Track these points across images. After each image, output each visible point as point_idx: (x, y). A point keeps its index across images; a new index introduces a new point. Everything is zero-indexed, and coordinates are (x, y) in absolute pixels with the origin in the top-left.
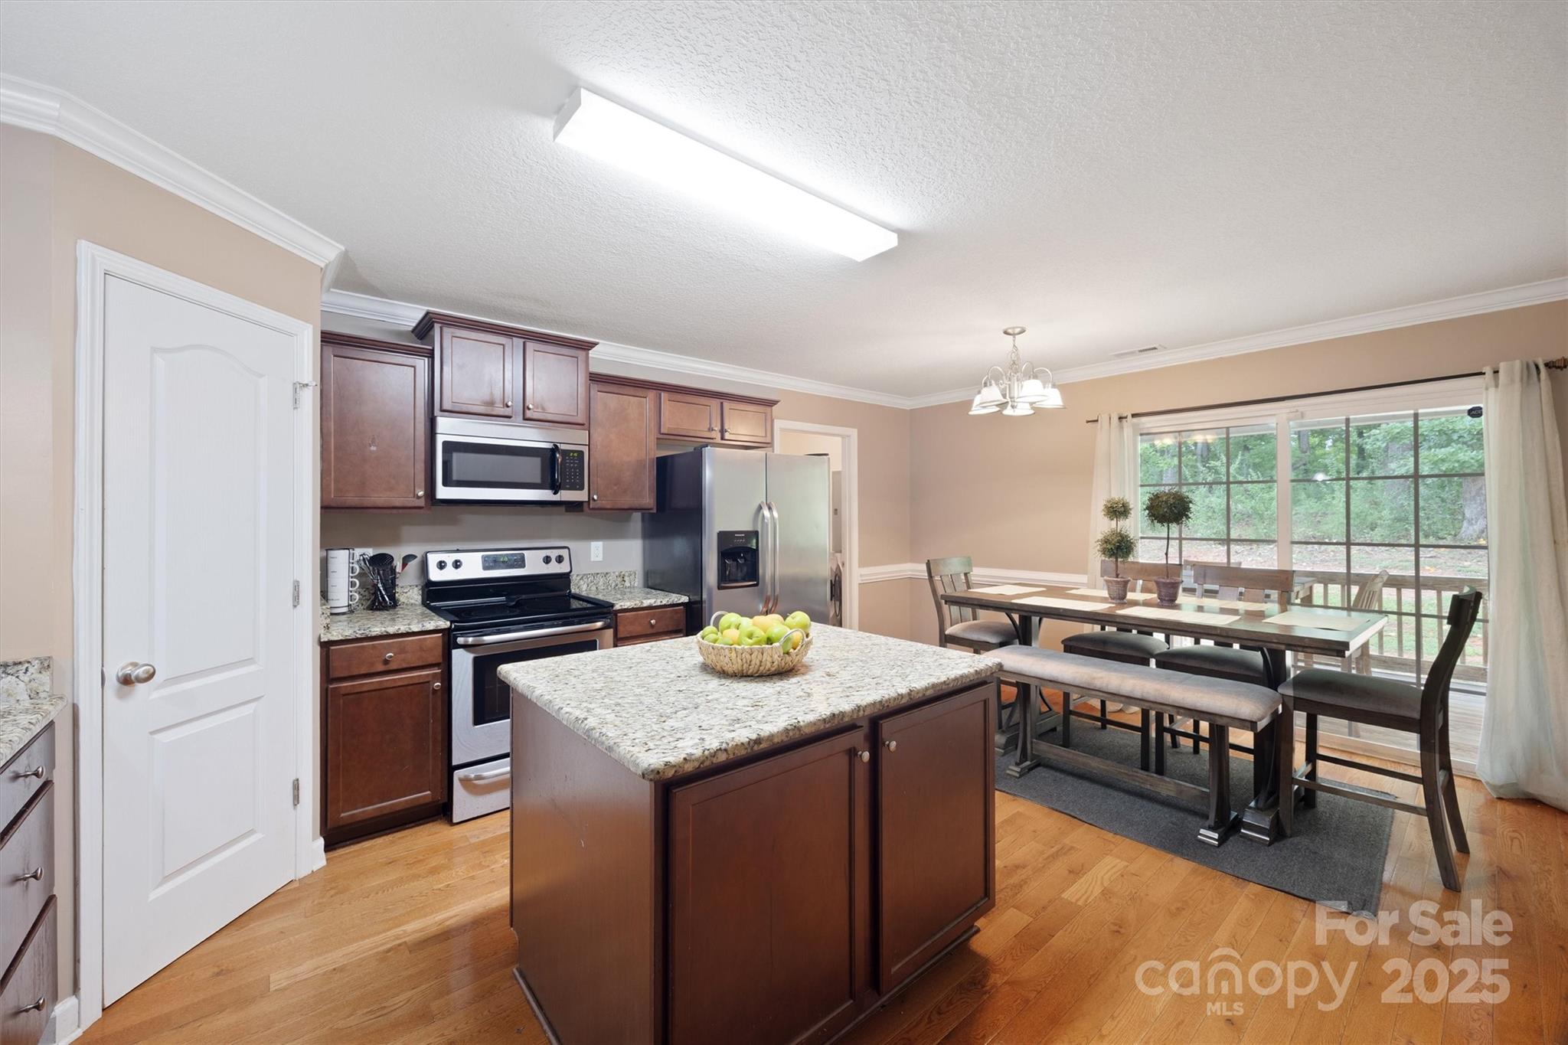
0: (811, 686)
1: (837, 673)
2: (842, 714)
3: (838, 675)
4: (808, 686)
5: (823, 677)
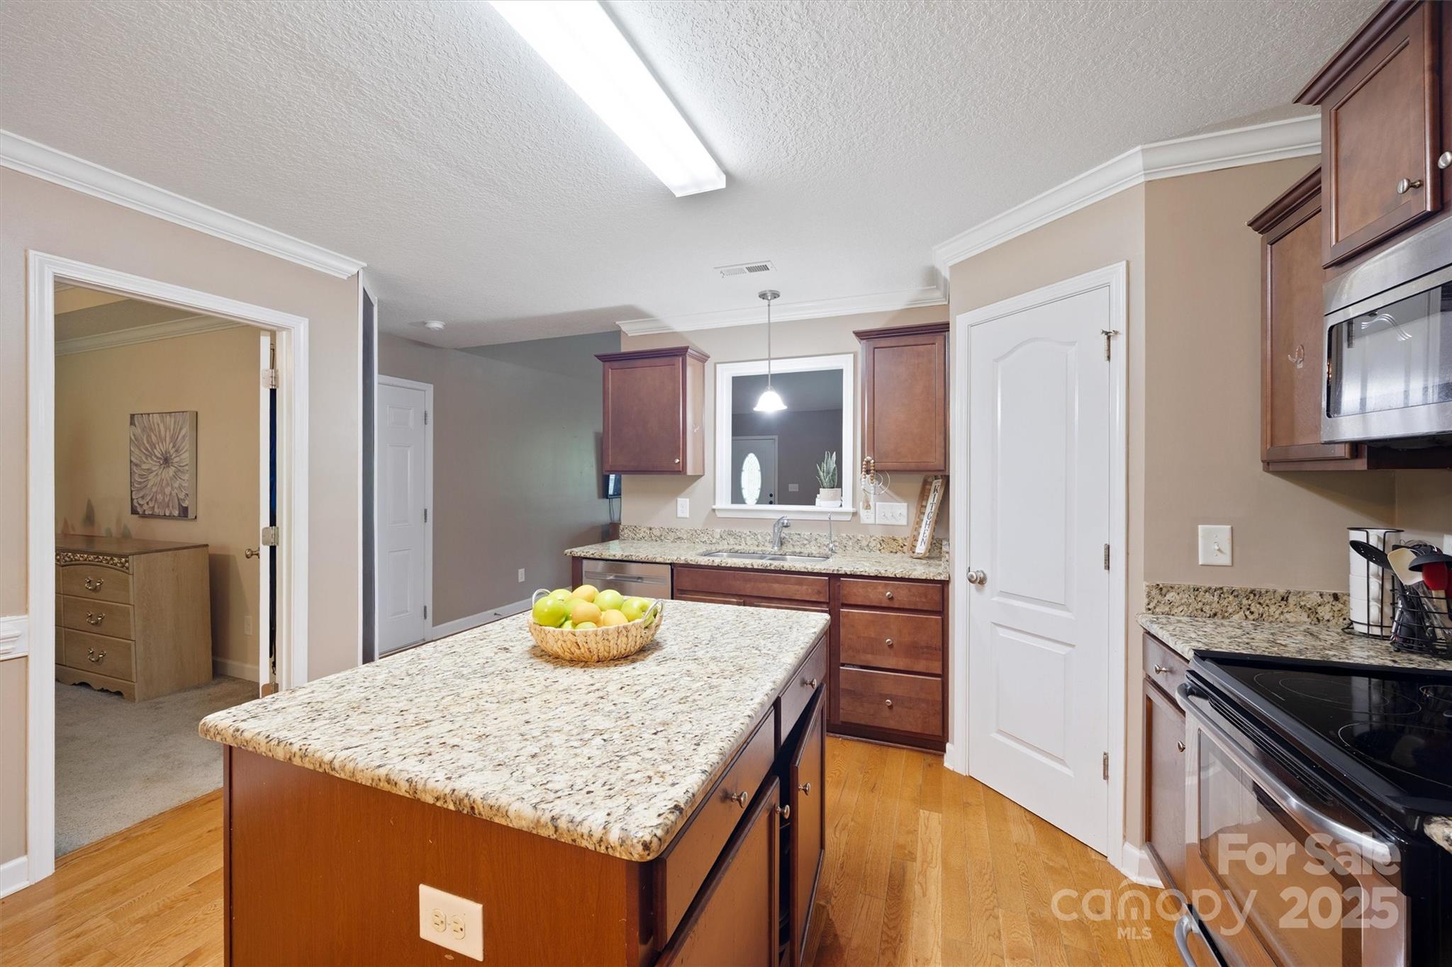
0: (521, 636)
1: (496, 653)
3: (496, 650)
4: (525, 636)
5: (512, 646)
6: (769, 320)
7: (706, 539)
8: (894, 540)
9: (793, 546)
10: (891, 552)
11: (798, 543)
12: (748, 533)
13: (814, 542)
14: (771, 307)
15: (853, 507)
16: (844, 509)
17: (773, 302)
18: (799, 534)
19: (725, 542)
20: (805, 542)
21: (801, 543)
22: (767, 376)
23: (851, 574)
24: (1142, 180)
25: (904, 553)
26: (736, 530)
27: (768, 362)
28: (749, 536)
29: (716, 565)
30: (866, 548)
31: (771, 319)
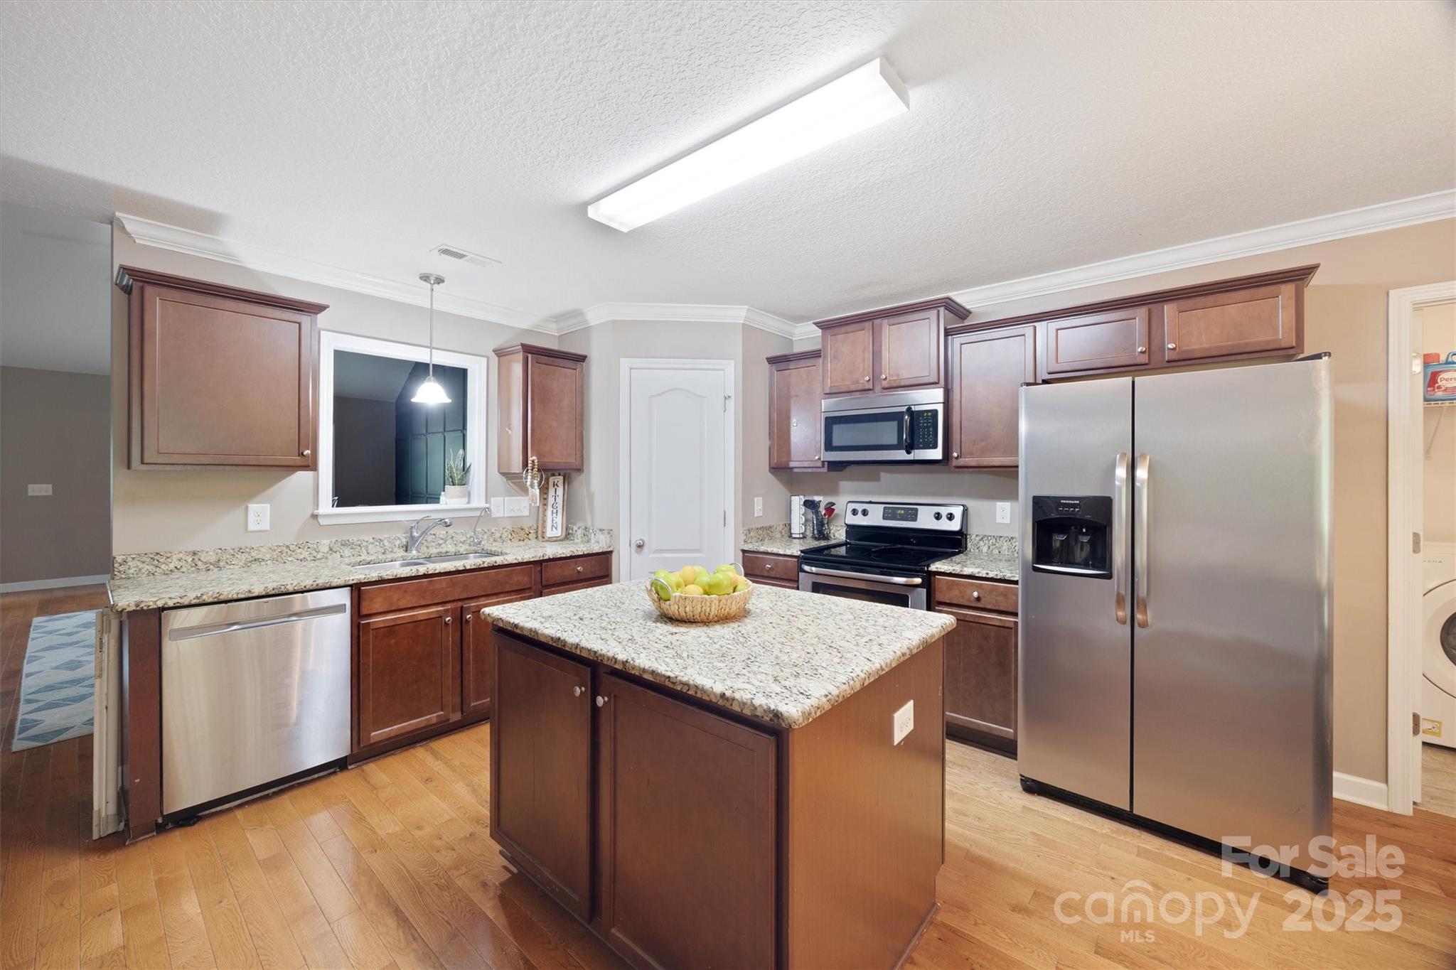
2: (565, 643)
6: (432, 305)
7: (305, 554)
8: (522, 529)
9: (427, 547)
10: (520, 540)
11: (434, 544)
12: (372, 541)
13: (449, 541)
14: (433, 292)
15: (486, 503)
16: (473, 505)
17: (436, 286)
18: (434, 535)
19: (338, 555)
20: (441, 542)
21: (436, 543)
22: (427, 365)
23: (553, 558)
24: (742, 322)
25: (529, 539)
26: (354, 538)
27: (429, 350)
28: (373, 543)
29: (422, 574)
30: (499, 540)
31: (434, 306)
